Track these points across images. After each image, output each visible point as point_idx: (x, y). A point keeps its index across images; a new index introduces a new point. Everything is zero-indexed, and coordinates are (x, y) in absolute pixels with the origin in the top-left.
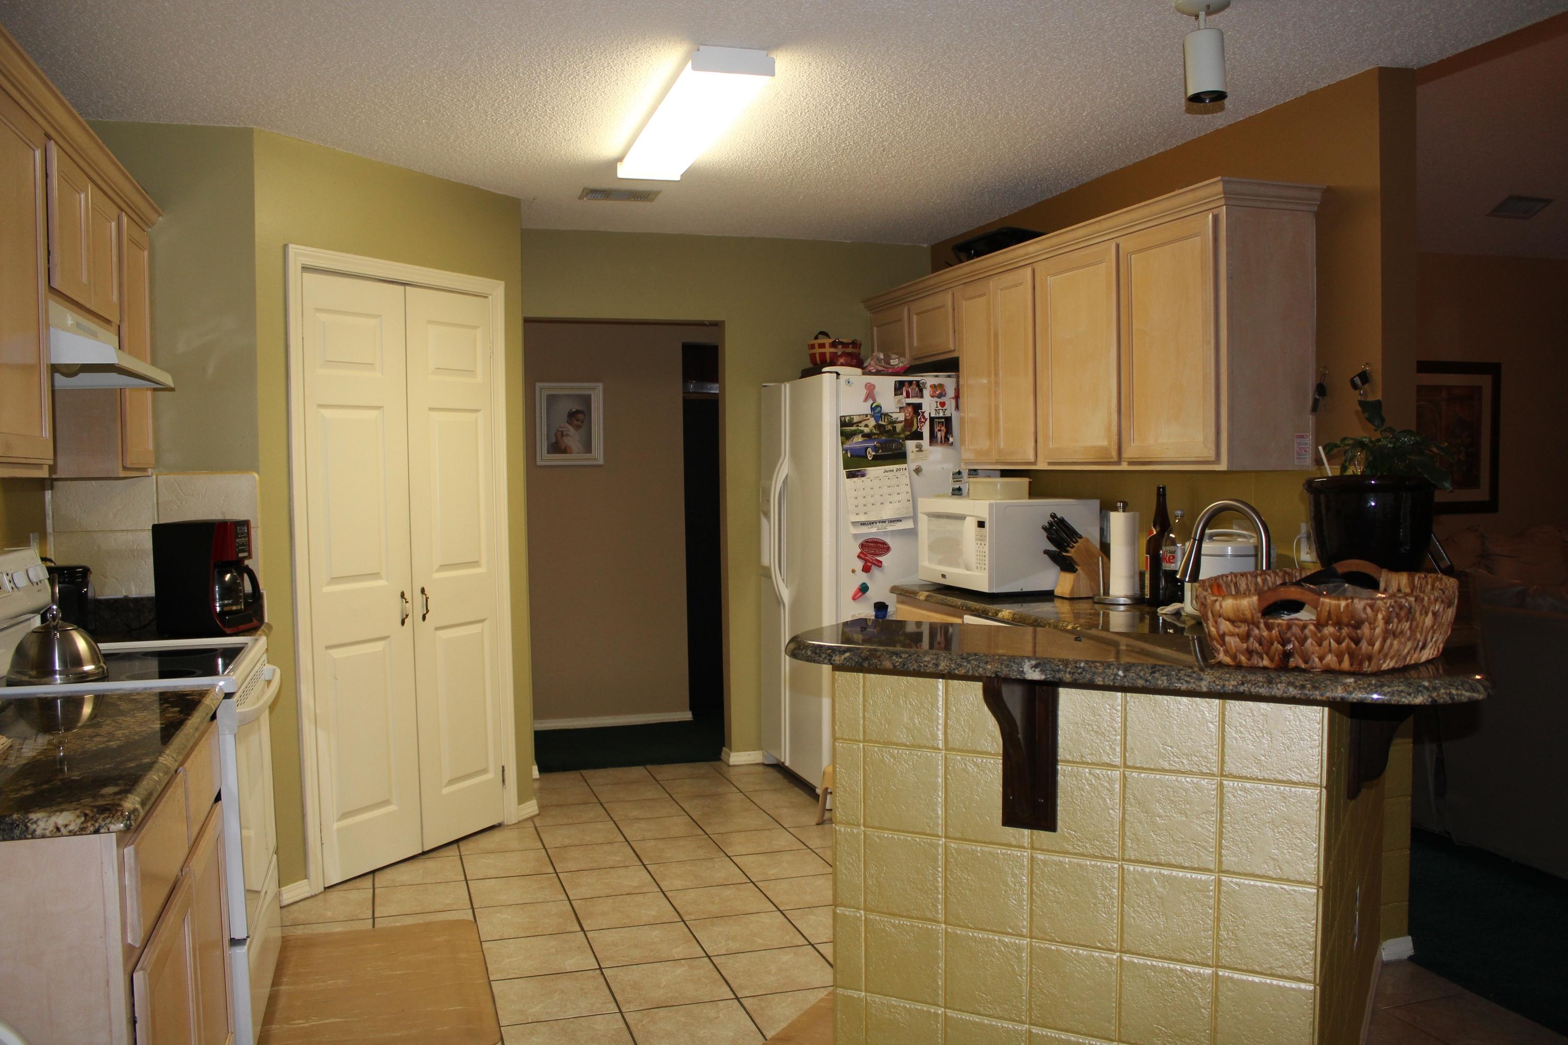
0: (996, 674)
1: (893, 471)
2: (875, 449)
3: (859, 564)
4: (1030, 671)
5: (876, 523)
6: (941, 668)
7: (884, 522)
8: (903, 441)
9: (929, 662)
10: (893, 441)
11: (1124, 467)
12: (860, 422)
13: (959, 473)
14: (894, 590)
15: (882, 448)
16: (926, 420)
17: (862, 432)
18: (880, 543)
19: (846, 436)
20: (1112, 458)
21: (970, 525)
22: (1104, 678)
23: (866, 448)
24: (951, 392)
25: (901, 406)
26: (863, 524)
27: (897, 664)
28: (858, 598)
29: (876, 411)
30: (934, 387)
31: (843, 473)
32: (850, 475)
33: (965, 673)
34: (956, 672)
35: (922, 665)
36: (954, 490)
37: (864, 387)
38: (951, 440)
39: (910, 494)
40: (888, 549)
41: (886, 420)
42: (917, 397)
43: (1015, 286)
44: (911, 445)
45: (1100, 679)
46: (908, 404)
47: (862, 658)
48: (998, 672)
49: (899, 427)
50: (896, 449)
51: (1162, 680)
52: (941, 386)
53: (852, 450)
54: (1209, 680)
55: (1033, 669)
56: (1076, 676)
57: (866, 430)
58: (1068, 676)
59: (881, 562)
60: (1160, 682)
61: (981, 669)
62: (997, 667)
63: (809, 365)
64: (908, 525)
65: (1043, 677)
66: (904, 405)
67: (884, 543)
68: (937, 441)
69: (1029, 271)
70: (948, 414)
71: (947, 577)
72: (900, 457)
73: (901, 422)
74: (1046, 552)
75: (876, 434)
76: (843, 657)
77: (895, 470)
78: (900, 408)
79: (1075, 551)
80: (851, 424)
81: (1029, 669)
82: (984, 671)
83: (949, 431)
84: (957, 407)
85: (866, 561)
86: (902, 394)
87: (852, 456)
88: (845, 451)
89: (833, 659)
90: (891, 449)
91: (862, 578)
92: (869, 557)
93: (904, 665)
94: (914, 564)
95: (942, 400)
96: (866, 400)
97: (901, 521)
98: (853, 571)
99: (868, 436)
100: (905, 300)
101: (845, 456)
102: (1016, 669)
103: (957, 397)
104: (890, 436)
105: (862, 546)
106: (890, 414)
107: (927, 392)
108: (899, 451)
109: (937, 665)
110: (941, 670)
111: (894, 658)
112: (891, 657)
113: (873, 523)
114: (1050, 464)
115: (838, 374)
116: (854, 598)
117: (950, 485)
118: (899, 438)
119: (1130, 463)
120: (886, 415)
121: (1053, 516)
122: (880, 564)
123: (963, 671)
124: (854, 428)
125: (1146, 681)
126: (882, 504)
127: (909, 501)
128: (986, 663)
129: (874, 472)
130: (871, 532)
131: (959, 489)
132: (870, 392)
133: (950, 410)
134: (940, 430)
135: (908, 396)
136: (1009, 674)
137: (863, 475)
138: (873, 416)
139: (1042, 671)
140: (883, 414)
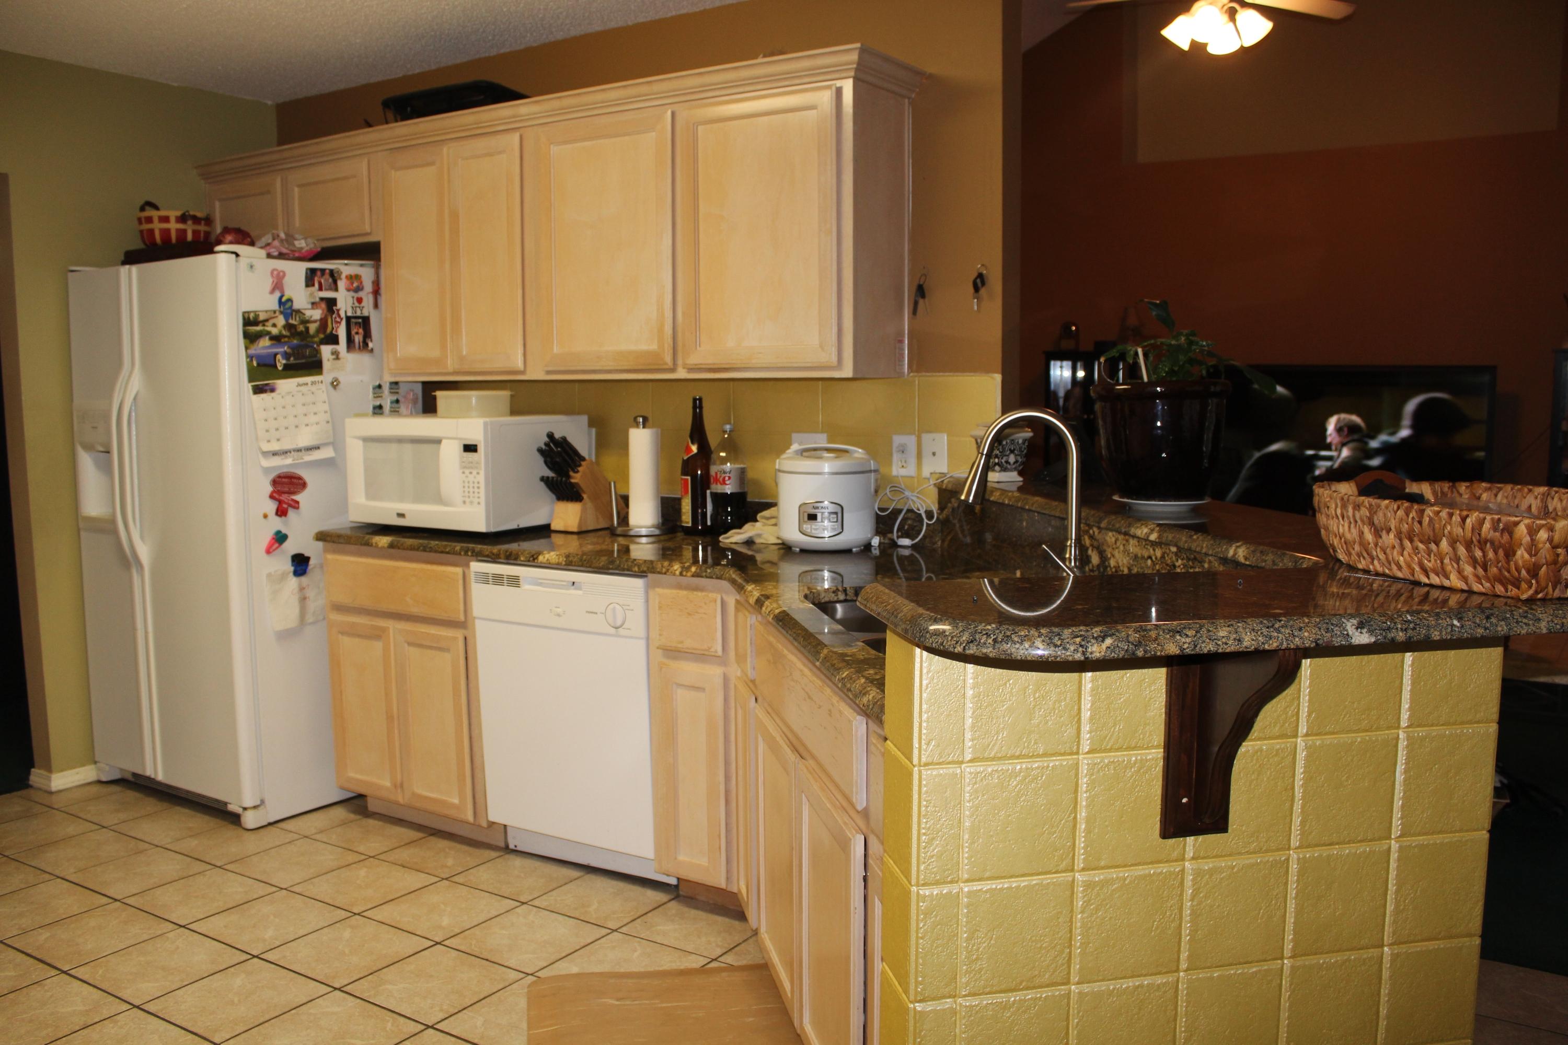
0: (1316, 642)
1: (307, 384)
2: (286, 356)
3: (272, 506)
4: (1357, 634)
5: (290, 452)
6: (1245, 644)
7: (299, 450)
8: (318, 346)
9: (1228, 638)
10: (307, 346)
11: (681, 374)
12: (267, 320)
13: (380, 386)
14: (322, 537)
15: (293, 354)
16: (342, 319)
17: (268, 333)
18: (295, 478)
19: (250, 338)
20: (666, 364)
21: (450, 452)
22: (1441, 631)
23: (276, 355)
24: (368, 286)
25: (313, 300)
26: (275, 454)
27: (1186, 646)
28: (274, 550)
29: (285, 306)
30: (351, 278)
31: (248, 387)
32: (258, 390)
33: (1278, 646)
34: (1266, 647)
35: (1220, 643)
36: (375, 408)
37: (269, 274)
38: (371, 345)
39: (328, 414)
40: (304, 485)
41: (298, 319)
42: (329, 289)
43: (490, 155)
44: (326, 351)
45: (1437, 633)
46: (322, 299)
47: (1133, 644)
48: (1319, 639)
49: (313, 328)
50: (310, 357)
51: (1501, 626)
52: (357, 277)
53: (258, 357)
54: (1546, 620)
55: (1359, 630)
56: (1410, 633)
57: (275, 331)
58: (1401, 634)
59: (297, 502)
60: (1500, 629)
61: (1297, 639)
62: (1315, 634)
63: (137, 244)
64: (326, 453)
65: (1373, 640)
66: (317, 300)
67: (300, 478)
68: (354, 346)
69: (516, 137)
70: (366, 313)
71: (406, 516)
72: (313, 366)
73: (315, 321)
74: (543, 479)
75: (285, 336)
76: (1104, 646)
77: (310, 383)
78: (313, 304)
79: (581, 476)
80: (256, 322)
81: (1355, 631)
82: (1302, 641)
83: (367, 335)
84: (376, 306)
85: (280, 502)
86: (313, 285)
87: (258, 365)
88: (250, 357)
89: (1089, 650)
90: (304, 357)
91: (277, 524)
92: (284, 497)
93: (1196, 646)
94: (343, 503)
95: (361, 294)
96: (272, 292)
97: (319, 448)
98: (265, 516)
99: (276, 339)
100: (280, 167)
101: (249, 364)
102: (1339, 633)
103: (376, 292)
104: (302, 340)
105: (274, 482)
106: (303, 311)
107: (342, 284)
108: (314, 359)
109: (1240, 641)
110: (1246, 647)
111: (1178, 637)
112: (1173, 636)
113: (286, 453)
114: (548, 372)
115: (237, 255)
116: (268, 551)
117: (371, 402)
118: (314, 343)
119: (690, 370)
120: (298, 311)
121: (551, 436)
122: (297, 505)
123: (1275, 645)
124: (259, 328)
125: (1486, 629)
126: (297, 427)
127: (328, 422)
128: (1300, 629)
129: (285, 385)
130: (284, 464)
131: (380, 407)
132: (278, 285)
133: (367, 308)
134: (357, 333)
135: (321, 289)
136: (1332, 641)
137: (273, 390)
138: (281, 313)
139: (1371, 632)
140: (294, 311)
